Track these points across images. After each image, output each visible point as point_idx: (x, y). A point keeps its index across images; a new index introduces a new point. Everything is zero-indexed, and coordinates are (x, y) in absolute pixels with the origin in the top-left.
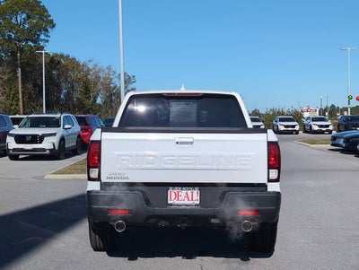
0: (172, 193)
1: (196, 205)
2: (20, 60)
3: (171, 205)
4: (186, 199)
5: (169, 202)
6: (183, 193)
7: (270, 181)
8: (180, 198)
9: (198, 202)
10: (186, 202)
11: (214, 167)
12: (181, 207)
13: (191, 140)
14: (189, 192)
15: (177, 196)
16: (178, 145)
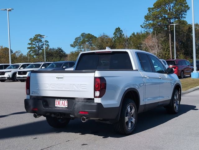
0: (57, 102)
1: (66, 108)
2: (171, 29)
3: (56, 107)
4: (62, 105)
5: (56, 106)
6: (61, 102)
7: (95, 97)
8: (60, 104)
9: (67, 106)
10: (62, 106)
11: (70, 90)
12: (60, 108)
13: (62, 76)
14: (63, 101)
15: (59, 103)
16: (57, 79)
